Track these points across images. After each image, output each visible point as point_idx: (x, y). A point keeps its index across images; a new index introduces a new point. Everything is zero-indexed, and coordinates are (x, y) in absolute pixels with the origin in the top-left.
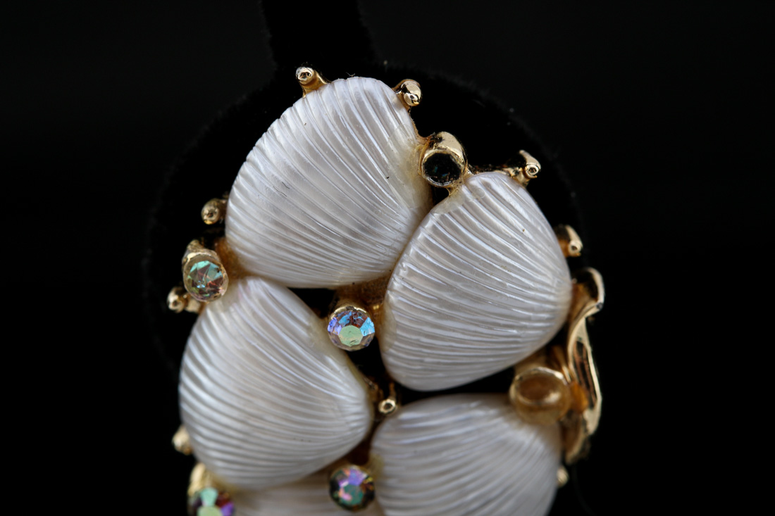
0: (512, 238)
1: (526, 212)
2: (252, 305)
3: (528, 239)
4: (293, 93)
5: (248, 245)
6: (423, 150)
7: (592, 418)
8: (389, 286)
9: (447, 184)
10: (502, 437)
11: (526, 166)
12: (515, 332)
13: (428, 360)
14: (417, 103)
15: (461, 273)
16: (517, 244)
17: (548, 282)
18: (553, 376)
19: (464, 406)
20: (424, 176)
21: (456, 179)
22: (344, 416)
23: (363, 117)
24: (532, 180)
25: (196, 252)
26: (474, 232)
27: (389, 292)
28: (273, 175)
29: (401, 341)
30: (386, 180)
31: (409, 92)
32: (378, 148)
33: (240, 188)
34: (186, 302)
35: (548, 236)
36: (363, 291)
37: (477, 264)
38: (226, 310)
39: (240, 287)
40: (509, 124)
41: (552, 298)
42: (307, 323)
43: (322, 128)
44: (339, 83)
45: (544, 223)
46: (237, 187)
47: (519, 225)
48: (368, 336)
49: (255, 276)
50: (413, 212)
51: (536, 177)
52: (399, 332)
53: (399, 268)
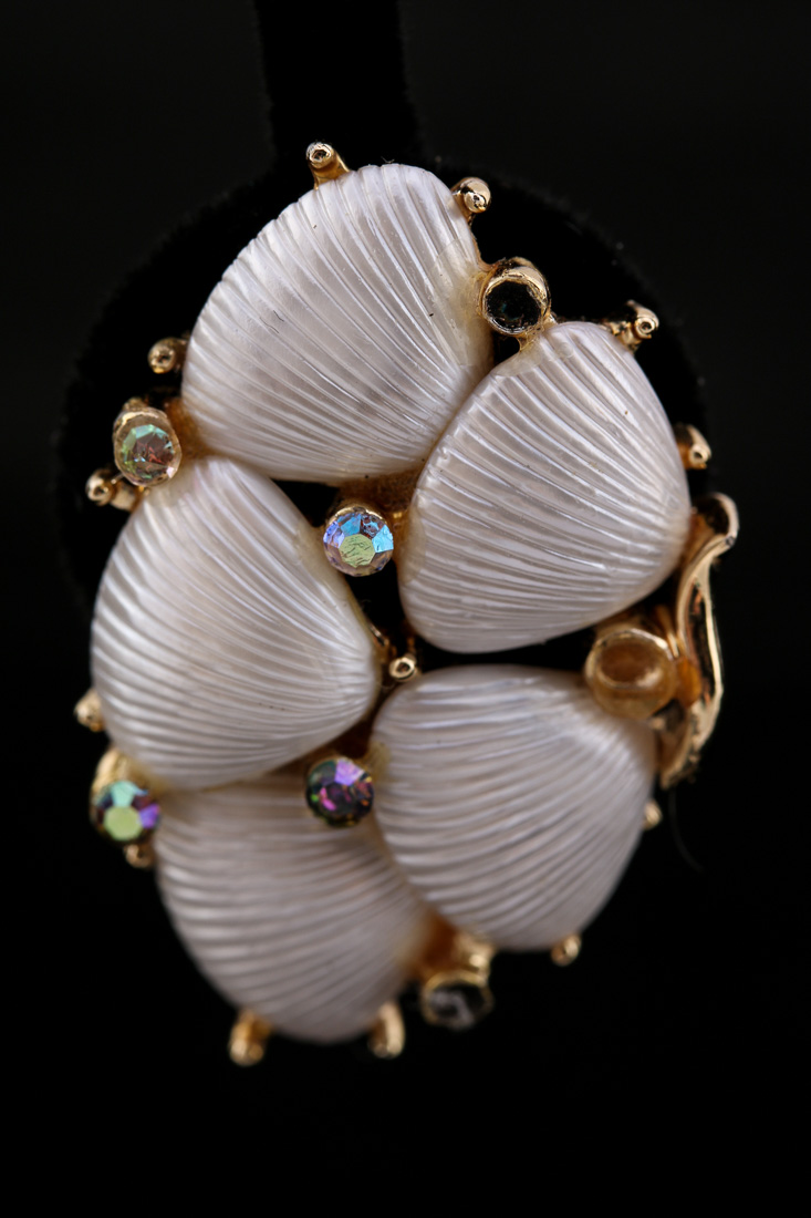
0: (608, 423)
1: (632, 385)
2: (213, 497)
3: (632, 427)
4: (299, 182)
5: (215, 407)
6: (485, 280)
7: (705, 716)
8: (420, 483)
9: (519, 332)
10: (568, 733)
11: (636, 319)
12: (601, 567)
13: (467, 600)
14: (483, 209)
15: (528, 467)
16: (614, 431)
17: (657, 496)
18: (652, 643)
19: (517, 681)
20: (486, 315)
21: (533, 324)
22: (337, 675)
23: (402, 221)
24: (644, 341)
25: (136, 411)
26: (553, 407)
27: (418, 491)
28: (261, 301)
29: (432, 569)
30: (429, 319)
31: (472, 191)
32: (420, 269)
33: (210, 321)
34: (115, 490)
35: (661, 428)
36: (379, 491)
37: (552, 454)
38: (173, 504)
39: (197, 471)
40: (614, 263)
41: (660, 522)
42: (292, 530)
43: (340, 234)
44: (370, 172)
45: (658, 408)
46: (204, 318)
47: (621, 406)
48: (382, 553)
49: (222, 456)
50: (464, 371)
51: (650, 336)
52: (428, 554)
53: (438, 455)
